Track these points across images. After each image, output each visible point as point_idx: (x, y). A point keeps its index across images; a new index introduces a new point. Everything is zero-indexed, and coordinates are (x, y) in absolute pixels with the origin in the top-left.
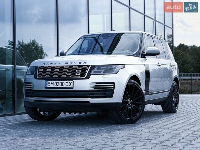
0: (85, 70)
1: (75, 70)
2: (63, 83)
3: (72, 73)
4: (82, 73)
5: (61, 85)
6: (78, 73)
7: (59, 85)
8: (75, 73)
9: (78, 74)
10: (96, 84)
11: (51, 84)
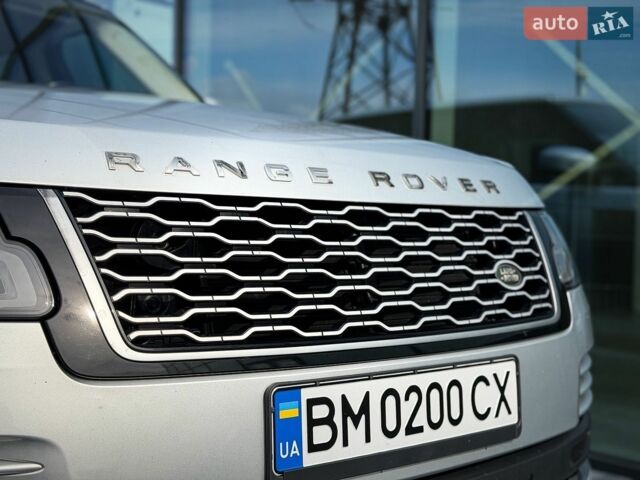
2: (455, 393)
3: (480, 278)
4: (528, 273)
9: (519, 292)
11: (338, 419)
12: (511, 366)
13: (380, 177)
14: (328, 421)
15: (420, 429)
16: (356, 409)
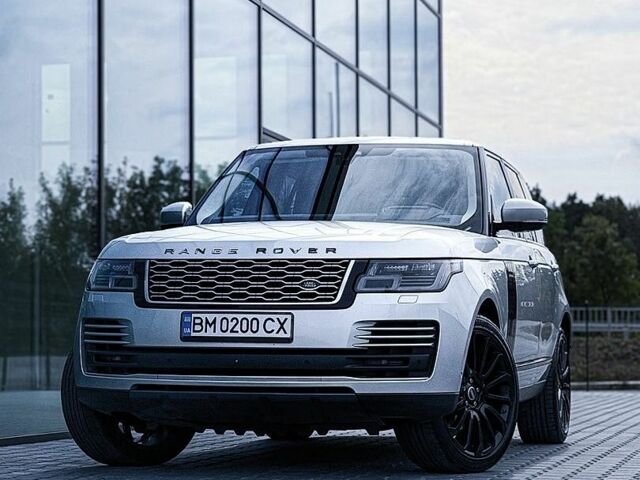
0: (333, 274)
1: (298, 274)
2: (255, 322)
3: (288, 285)
4: (324, 285)
5: (244, 329)
6: (308, 284)
7: (238, 328)
8: (296, 285)
9: (311, 291)
10: (375, 326)
12: (289, 317)
13: (261, 250)
15: (237, 332)
16: (211, 322)
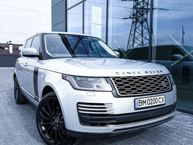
0: (166, 80)
1: (160, 80)
4: (167, 84)
9: (165, 86)
11: (142, 102)
12: (164, 96)
13: (146, 72)
14: (141, 103)
15: (152, 104)
16: (144, 101)
